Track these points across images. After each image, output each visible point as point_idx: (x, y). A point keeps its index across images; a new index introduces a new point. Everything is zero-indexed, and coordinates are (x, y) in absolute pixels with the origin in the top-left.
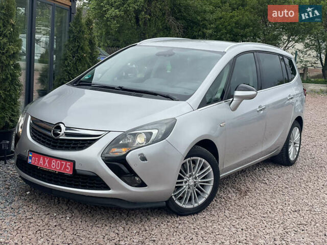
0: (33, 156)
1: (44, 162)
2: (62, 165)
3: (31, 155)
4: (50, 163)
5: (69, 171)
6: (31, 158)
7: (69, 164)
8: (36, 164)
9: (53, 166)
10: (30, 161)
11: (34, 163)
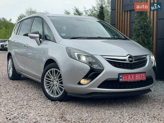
0: (122, 77)
1: (131, 77)
2: (141, 76)
3: (121, 76)
4: (135, 77)
5: (144, 78)
6: (121, 78)
7: (144, 74)
8: (126, 80)
9: (137, 78)
10: (121, 80)
11: (125, 80)
